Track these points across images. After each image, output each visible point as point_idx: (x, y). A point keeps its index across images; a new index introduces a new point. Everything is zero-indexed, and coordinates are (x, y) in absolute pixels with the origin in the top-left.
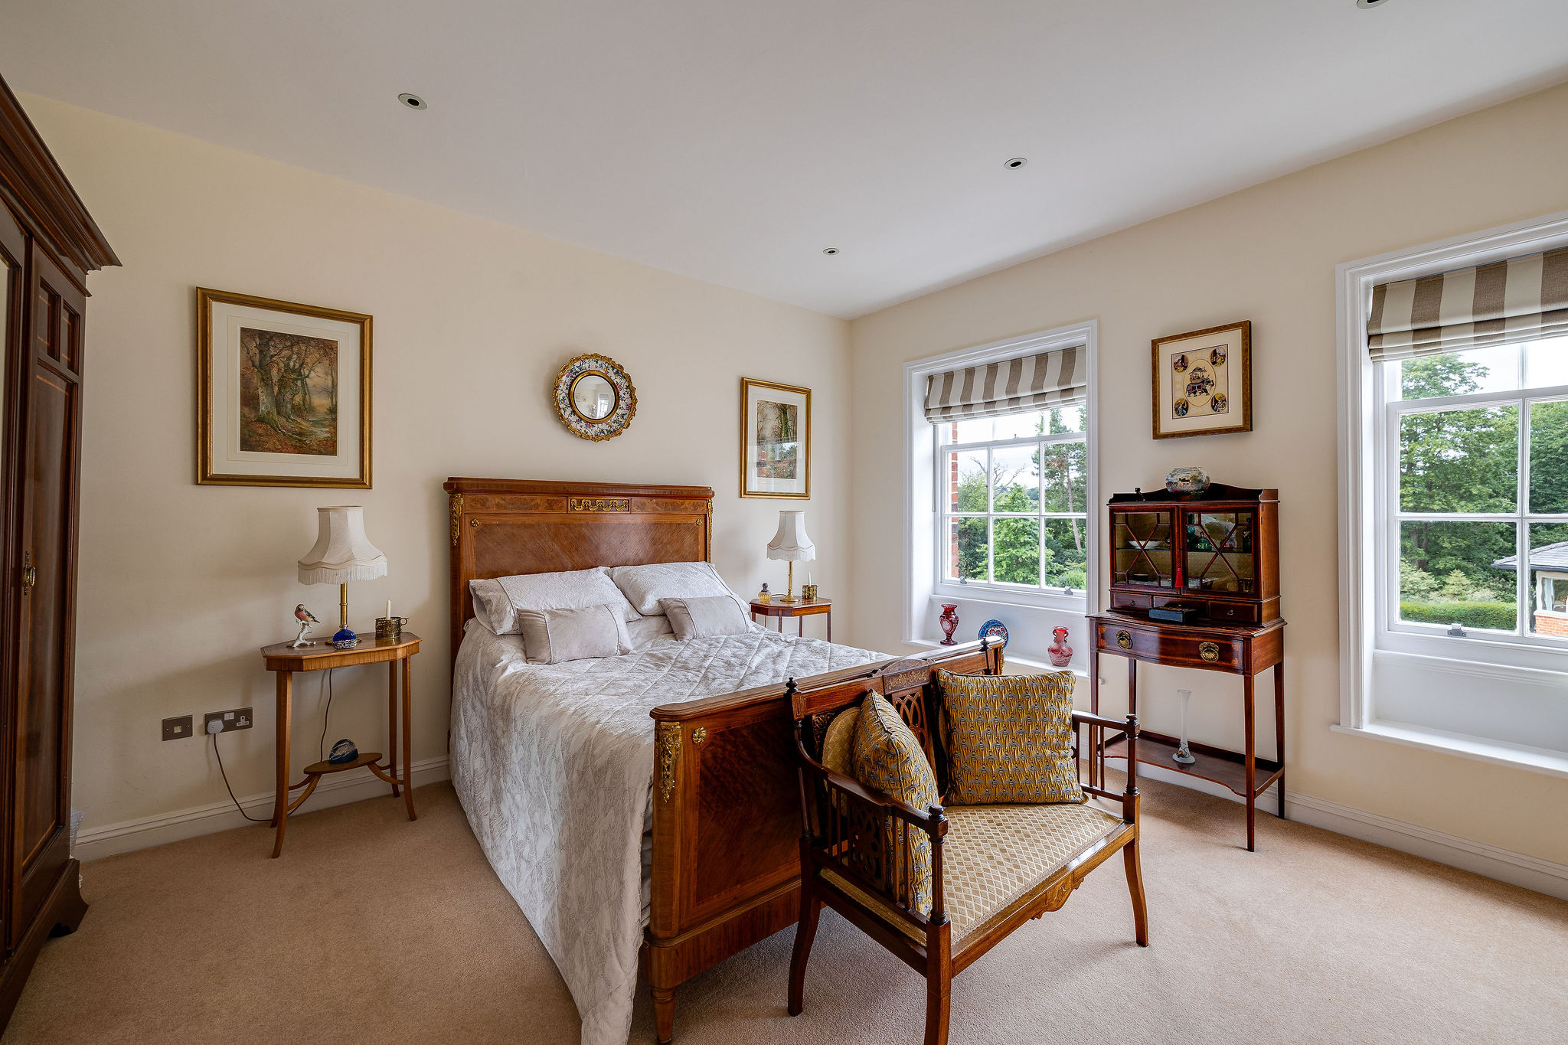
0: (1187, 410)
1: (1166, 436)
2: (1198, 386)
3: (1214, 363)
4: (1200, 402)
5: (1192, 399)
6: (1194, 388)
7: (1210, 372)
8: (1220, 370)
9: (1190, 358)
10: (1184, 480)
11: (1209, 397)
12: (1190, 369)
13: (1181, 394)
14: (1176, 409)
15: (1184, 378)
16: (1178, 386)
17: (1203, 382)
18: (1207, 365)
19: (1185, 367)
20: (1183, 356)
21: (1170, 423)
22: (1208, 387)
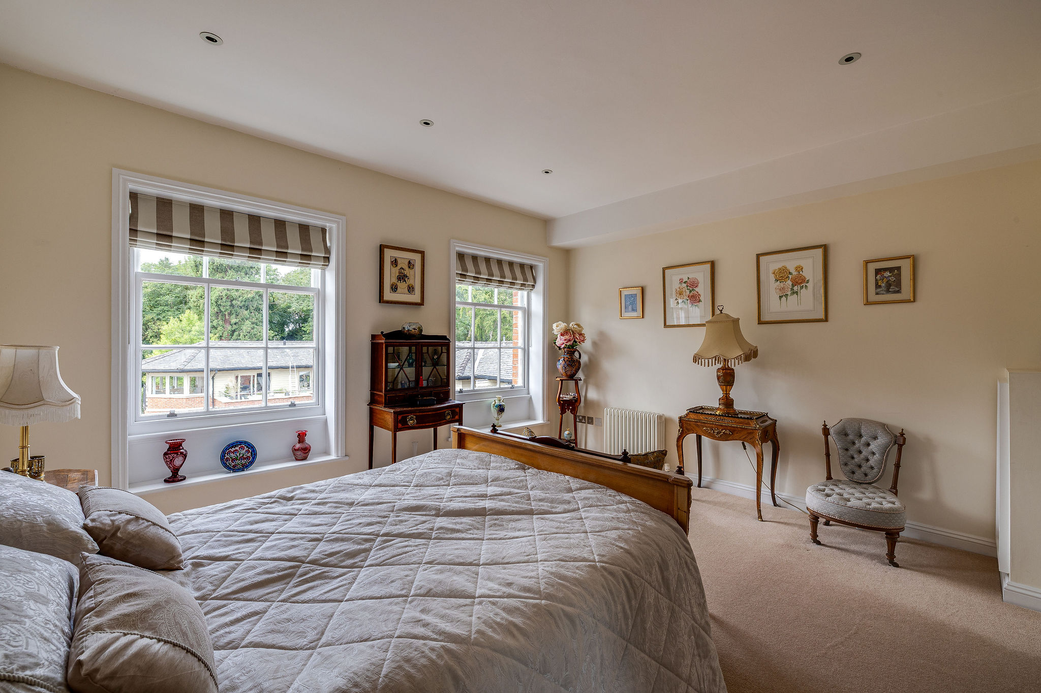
0: (397, 289)
1: (388, 302)
2: (402, 277)
3: (409, 267)
4: (402, 286)
5: (399, 284)
6: (400, 278)
7: (407, 272)
8: (412, 272)
9: (399, 261)
10: (415, 329)
11: (407, 285)
12: (399, 267)
13: (394, 280)
14: (392, 288)
15: (396, 271)
16: (393, 275)
17: (404, 276)
18: (406, 267)
19: (397, 266)
20: (396, 259)
21: (388, 295)
22: (406, 279)
